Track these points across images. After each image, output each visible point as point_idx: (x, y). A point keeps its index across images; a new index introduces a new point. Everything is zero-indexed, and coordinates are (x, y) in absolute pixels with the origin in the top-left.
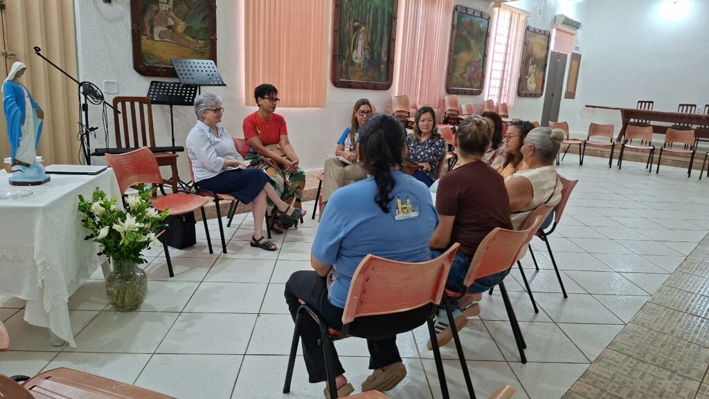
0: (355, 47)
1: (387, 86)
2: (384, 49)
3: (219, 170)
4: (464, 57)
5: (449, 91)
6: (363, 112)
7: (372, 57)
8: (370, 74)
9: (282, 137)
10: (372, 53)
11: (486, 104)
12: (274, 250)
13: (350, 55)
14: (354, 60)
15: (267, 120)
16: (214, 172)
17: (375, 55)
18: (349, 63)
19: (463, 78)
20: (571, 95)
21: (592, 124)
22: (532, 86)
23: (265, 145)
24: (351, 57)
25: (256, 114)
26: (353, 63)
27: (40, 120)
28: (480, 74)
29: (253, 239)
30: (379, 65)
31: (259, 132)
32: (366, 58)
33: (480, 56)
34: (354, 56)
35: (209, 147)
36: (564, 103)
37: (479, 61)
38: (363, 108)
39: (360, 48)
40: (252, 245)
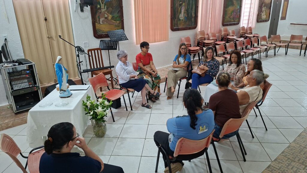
0: (180, 13)
1: (195, 27)
2: (193, 11)
3: (128, 80)
4: (231, 9)
5: (223, 25)
6: (183, 48)
7: (188, 16)
8: (187, 23)
9: (151, 62)
10: (188, 14)
11: (241, 28)
12: (150, 108)
13: (178, 16)
14: (180, 18)
15: (145, 56)
16: (126, 80)
17: (189, 15)
18: (178, 20)
19: (230, 18)
20: (284, 18)
21: (292, 35)
22: (264, 17)
23: (144, 66)
24: (179, 18)
25: (140, 54)
26: (180, 20)
27: (67, 74)
28: (239, 15)
29: (142, 104)
30: (191, 19)
31: (142, 61)
32: (185, 17)
33: (238, 7)
34: (180, 17)
35: (124, 71)
36: (280, 22)
37: (238, 9)
38: (183, 47)
39: (182, 13)
40: (142, 106)
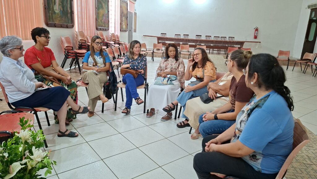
0: (55, 3)
1: (73, 26)
2: (69, 6)
4: (101, 11)
5: (97, 29)
7: (64, 10)
8: (63, 19)
9: (53, 62)
10: (63, 7)
13: (53, 8)
14: (55, 11)
16: (28, 93)
17: (65, 8)
18: (53, 12)
19: (102, 22)
20: (135, 31)
22: (124, 27)
23: (44, 67)
24: (54, 10)
26: (55, 13)
28: (108, 21)
29: (60, 131)
30: (67, 14)
31: (39, 59)
32: (61, 10)
33: (107, 12)
34: (55, 9)
36: (134, 34)
37: (106, 14)
39: (57, 4)
40: (59, 136)
